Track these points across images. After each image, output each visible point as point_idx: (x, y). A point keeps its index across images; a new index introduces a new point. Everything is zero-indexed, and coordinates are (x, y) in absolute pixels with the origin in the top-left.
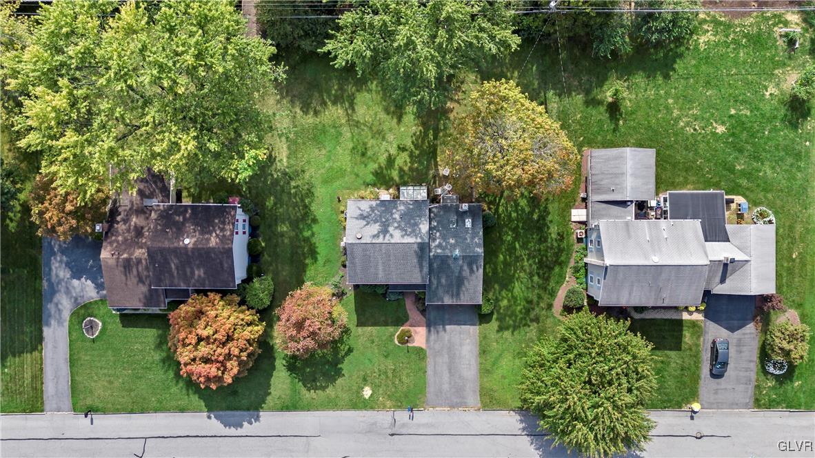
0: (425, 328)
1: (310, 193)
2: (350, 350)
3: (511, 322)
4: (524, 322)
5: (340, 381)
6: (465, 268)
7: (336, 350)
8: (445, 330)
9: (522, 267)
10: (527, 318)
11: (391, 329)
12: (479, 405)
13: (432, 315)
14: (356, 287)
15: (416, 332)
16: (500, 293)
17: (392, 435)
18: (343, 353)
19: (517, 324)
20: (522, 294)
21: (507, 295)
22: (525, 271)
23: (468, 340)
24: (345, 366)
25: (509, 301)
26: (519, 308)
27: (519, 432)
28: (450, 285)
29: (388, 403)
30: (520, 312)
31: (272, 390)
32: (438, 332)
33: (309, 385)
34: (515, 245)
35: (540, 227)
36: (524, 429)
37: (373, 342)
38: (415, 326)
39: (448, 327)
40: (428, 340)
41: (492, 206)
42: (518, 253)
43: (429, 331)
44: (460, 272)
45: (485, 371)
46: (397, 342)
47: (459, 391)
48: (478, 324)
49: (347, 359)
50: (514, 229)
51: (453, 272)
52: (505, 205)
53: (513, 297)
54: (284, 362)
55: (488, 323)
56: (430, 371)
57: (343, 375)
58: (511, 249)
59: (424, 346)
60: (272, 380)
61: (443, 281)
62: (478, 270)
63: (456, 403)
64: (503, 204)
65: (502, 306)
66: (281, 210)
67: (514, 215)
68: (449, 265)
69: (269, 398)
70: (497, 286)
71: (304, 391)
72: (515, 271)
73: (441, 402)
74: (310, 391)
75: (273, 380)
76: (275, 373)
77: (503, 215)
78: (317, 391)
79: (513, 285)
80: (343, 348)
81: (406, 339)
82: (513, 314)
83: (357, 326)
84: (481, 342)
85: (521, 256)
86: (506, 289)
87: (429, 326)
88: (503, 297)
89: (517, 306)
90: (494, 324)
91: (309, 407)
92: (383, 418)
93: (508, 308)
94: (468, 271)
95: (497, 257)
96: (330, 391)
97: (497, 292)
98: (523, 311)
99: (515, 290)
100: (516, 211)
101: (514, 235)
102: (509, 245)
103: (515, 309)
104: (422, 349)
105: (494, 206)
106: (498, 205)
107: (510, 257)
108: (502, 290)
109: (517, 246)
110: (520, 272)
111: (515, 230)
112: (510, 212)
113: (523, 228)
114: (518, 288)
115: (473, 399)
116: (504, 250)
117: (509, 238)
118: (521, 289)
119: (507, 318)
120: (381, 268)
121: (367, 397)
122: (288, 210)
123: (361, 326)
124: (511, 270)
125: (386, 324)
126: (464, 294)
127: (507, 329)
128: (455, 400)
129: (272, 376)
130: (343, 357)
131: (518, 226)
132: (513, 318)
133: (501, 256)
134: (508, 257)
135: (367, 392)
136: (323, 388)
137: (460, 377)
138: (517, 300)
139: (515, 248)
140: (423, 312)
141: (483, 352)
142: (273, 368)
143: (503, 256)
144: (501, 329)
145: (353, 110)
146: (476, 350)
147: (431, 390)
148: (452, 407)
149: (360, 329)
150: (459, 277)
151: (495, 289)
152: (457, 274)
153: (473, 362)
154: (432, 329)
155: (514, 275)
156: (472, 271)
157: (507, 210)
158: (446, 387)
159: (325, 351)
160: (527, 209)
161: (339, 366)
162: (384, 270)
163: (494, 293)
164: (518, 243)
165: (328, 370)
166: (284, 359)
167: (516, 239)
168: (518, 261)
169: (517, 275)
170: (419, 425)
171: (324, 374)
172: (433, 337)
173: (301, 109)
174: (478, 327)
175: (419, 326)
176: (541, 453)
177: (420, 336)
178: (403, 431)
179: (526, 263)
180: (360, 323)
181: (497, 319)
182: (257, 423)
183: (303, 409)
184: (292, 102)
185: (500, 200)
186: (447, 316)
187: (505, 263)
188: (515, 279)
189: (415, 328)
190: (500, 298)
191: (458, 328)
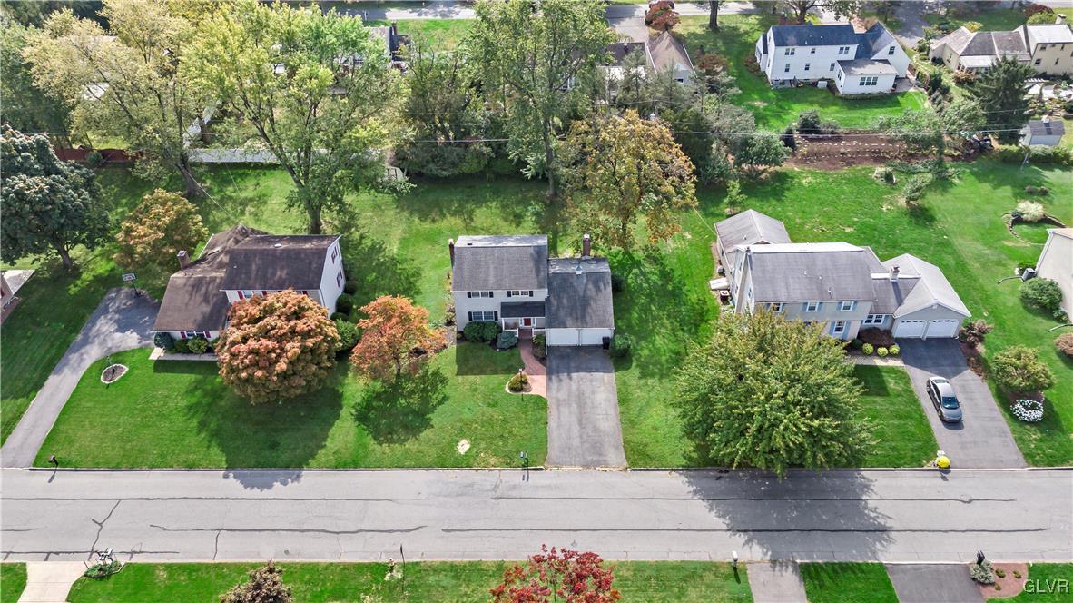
0: (545, 377)
1: (417, 274)
2: (445, 399)
3: (656, 370)
4: (673, 370)
5: (426, 434)
6: (590, 286)
7: (425, 400)
8: (571, 378)
9: (662, 324)
11: (502, 377)
12: (626, 464)
13: (554, 363)
15: (533, 380)
17: (497, 498)
18: (435, 402)
19: (664, 372)
20: (666, 347)
21: (647, 346)
22: (666, 328)
23: (602, 388)
24: (435, 418)
25: (650, 351)
26: (664, 358)
27: (690, 496)
28: (573, 308)
29: (493, 460)
30: (667, 361)
31: (328, 443)
32: (561, 380)
33: (382, 438)
34: (650, 306)
36: (695, 492)
37: (476, 390)
38: (532, 374)
39: (574, 375)
40: (548, 389)
42: (655, 313)
43: (550, 379)
44: (585, 291)
45: (629, 423)
46: (508, 391)
47: (597, 448)
48: (613, 371)
49: (439, 408)
50: (647, 295)
51: (576, 292)
53: (655, 348)
54: (353, 411)
55: (628, 369)
56: (552, 423)
57: (432, 426)
59: (544, 395)
60: (331, 431)
61: (565, 301)
62: (605, 288)
63: (594, 460)
66: (382, 282)
67: (645, 285)
68: (571, 283)
69: (321, 452)
71: (372, 444)
72: (654, 327)
73: (568, 459)
74: (381, 445)
75: (332, 431)
76: (337, 423)
77: (633, 285)
78: (392, 445)
79: (653, 338)
80: (435, 398)
81: (519, 387)
82: (658, 363)
83: (457, 375)
84: (619, 389)
85: (659, 315)
86: (645, 341)
87: (549, 374)
89: (662, 356)
90: (634, 371)
91: (379, 467)
92: (483, 479)
93: (650, 356)
94: (593, 289)
96: (411, 445)
98: (670, 360)
99: (657, 342)
100: (648, 283)
101: (647, 300)
102: (642, 306)
103: (660, 359)
104: (540, 397)
107: (646, 315)
110: (660, 328)
112: (641, 283)
113: (657, 295)
114: (659, 341)
115: (616, 457)
116: (637, 309)
117: (643, 301)
118: (664, 342)
119: (651, 366)
120: (492, 273)
121: (462, 453)
122: (390, 283)
123: (462, 375)
124: (648, 326)
125: (495, 372)
126: (591, 317)
127: (652, 376)
128: (590, 458)
129: (332, 425)
130: (434, 407)
131: (651, 293)
132: (659, 366)
133: (635, 314)
134: (643, 315)
135: (464, 447)
136: (403, 442)
137: (595, 429)
138: (661, 351)
139: (650, 309)
140: (542, 360)
141: (623, 400)
142: (337, 416)
143: (638, 314)
144: (643, 376)
145: (472, 220)
146: (614, 398)
147: (554, 449)
148: (587, 466)
149: (460, 378)
150: (584, 297)
152: (581, 294)
153: (611, 412)
154: (553, 377)
155: (653, 330)
156: (598, 289)
158: (576, 442)
159: (411, 401)
161: (428, 416)
162: (496, 276)
164: (654, 306)
165: (411, 421)
166: (353, 407)
167: (650, 302)
168: (656, 320)
169: (656, 330)
170: (537, 487)
171: (405, 427)
172: (555, 384)
173: (419, 218)
174: (614, 375)
175: (537, 374)
176: (728, 522)
177: (538, 384)
178: (514, 494)
179: (666, 321)
180: (460, 373)
181: (638, 367)
182: (296, 483)
183: (368, 469)
184: (411, 213)
186: (572, 365)
187: (641, 320)
188: (655, 333)
189: (534, 377)
190: (639, 348)
191: (588, 375)
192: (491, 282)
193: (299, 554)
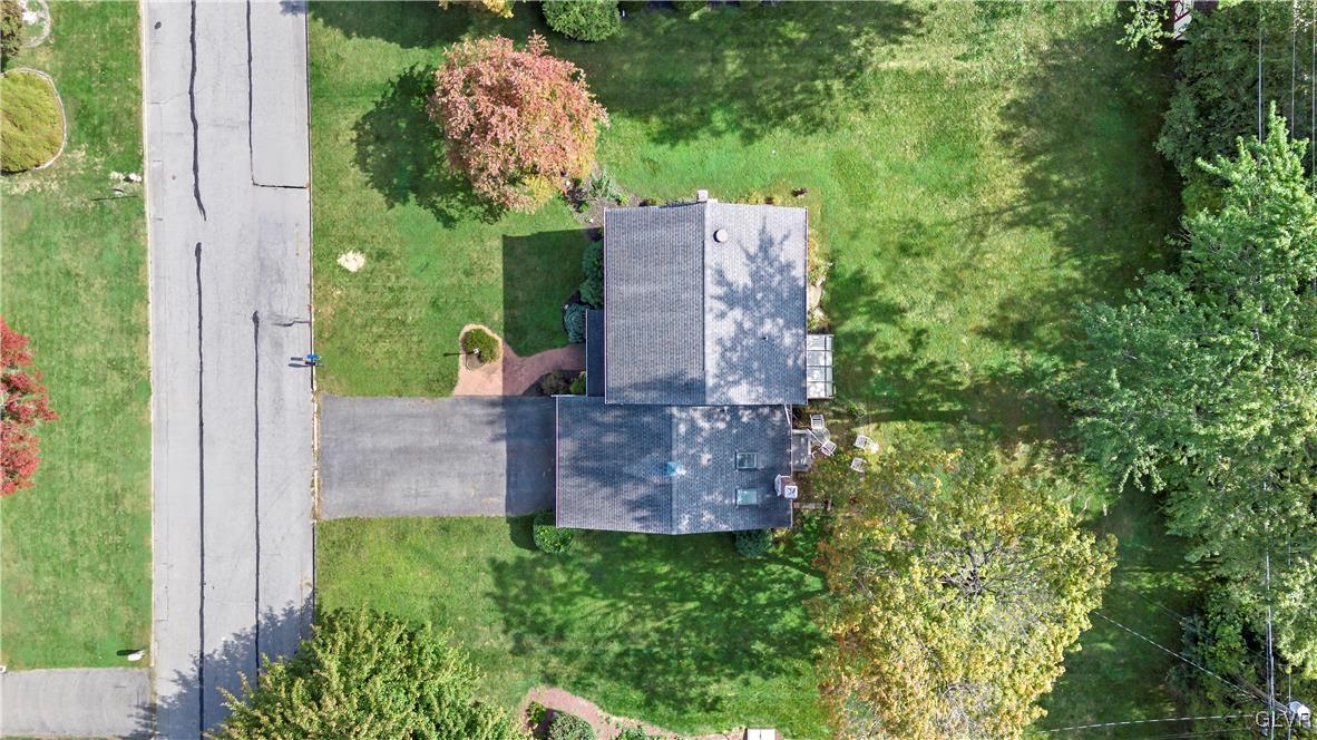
0: (500, 393)
1: (814, 125)
2: (448, 221)
3: (514, 591)
4: (514, 620)
5: (378, 197)
6: (642, 490)
7: (449, 188)
8: (496, 439)
9: (642, 617)
10: (523, 628)
11: (498, 315)
12: (325, 517)
13: (531, 410)
14: (596, 235)
15: (490, 372)
16: (581, 565)
17: (256, 319)
18: (442, 205)
19: (510, 605)
20: (578, 615)
21: (577, 582)
22: (633, 623)
23: (472, 493)
24: (412, 209)
25: (564, 586)
26: (547, 609)
27: (263, 608)
28: (598, 454)
29: (328, 310)
30: (538, 613)
31: (356, 41)
32: (492, 423)
33: (367, 127)
34: (693, 600)
35: (734, 657)
36: (271, 618)
37: (467, 273)
38: (504, 370)
39: (502, 446)
40: (472, 400)
41: (782, 547)
42: (674, 607)
43: (493, 404)
44: (631, 477)
45: (401, 530)
46: (467, 328)
47: (357, 472)
48: (510, 514)
49: (427, 214)
50: (730, 598)
51: (631, 460)
52: (785, 577)
53: (574, 595)
54: (420, 68)
55: (513, 539)
56: (401, 405)
57: (391, 206)
58: (682, 592)
59: (458, 391)
60: (380, 40)
61: (610, 438)
62: (638, 520)
63: (329, 467)
64: (786, 572)
65: (552, 571)
66: (775, 57)
67: (762, 598)
68: (649, 451)
69: (337, 34)
70: (596, 558)
71: (356, 115)
72: (632, 601)
73: (331, 429)
74: (355, 128)
75: (378, 43)
76: (395, 46)
77: (761, 573)
78: (354, 145)
79: (600, 595)
80: (453, 206)
81: (476, 349)
82: (532, 596)
83: (504, 236)
84: (469, 521)
85: (667, 614)
86: (590, 579)
87: (506, 401)
88: (572, 573)
89: (552, 605)
90: (509, 553)
91: (317, 126)
92: (294, 298)
93: (548, 584)
94: (633, 496)
95: (665, 559)
96: (356, 174)
97: (583, 560)
98: (540, 619)
99: (588, 600)
100: (771, 603)
101: (714, 598)
102: (693, 586)
103: (544, 601)
104: (453, 385)
105: (784, 552)
106: (786, 562)
107: (665, 589)
108: (588, 570)
109: (690, 605)
110: (630, 611)
111: (727, 601)
112: (769, 589)
113: (731, 618)
114: (592, 606)
115: (339, 503)
116: (681, 574)
117: (709, 587)
118: (590, 614)
119: (523, 583)
120: (643, 289)
121: (341, 261)
123: (505, 246)
124: (633, 590)
125: (509, 304)
126: (579, 486)
127: (500, 582)
128: (335, 462)
129: (389, 40)
130: (432, 205)
131: (736, 606)
132: (524, 597)
133: (666, 569)
134: (664, 583)
135: (353, 261)
136: (361, 159)
137: (389, 474)
138: (565, 605)
139: (683, 600)
140: (538, 389)
141: (446, 527)
142: (407, 43)
143: (668, 573)
144: (498, 568)
145: (1011, 225)
146: (450, 510)
147: (360, 408)
148: (322, 456)
149: (497, 243)
150: (621, 474)
151: (589, 555)
152: (626, 470)
153: (423, 504)
154: (499, 410)
155: (622, 597)
156: (634, 505)
157: (774, 581)
158: (366, 442)
159: (447, 163)
160: (775, 628)
161: (412, 196)
162: (636, 298)
163: (583, 554)
164: (696, 609)
165: (403, 170)
166: (428, 67)
167: (706, 601)
168: (653, 608)
169: (622, 604)
170: (277, 381)
171: (392, 161)
172: (480, 412)
174: (503, 514)
175: (505, 379)
176: (216, 657)
177: (482, 381)
178: (265, 345)
179: (650, 625)
180: (510, 244)
181: (520, 560)
182: (282, 9)
183: (312, 112)
185: (796, 566)
186: (526, 443)
187: (648, 580)
188: (613, 600)
189: (500, 371)
190: (570, 567)
191: (502, 468)
192: (623, 288)
193: (155, 43)
